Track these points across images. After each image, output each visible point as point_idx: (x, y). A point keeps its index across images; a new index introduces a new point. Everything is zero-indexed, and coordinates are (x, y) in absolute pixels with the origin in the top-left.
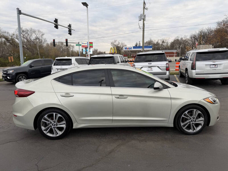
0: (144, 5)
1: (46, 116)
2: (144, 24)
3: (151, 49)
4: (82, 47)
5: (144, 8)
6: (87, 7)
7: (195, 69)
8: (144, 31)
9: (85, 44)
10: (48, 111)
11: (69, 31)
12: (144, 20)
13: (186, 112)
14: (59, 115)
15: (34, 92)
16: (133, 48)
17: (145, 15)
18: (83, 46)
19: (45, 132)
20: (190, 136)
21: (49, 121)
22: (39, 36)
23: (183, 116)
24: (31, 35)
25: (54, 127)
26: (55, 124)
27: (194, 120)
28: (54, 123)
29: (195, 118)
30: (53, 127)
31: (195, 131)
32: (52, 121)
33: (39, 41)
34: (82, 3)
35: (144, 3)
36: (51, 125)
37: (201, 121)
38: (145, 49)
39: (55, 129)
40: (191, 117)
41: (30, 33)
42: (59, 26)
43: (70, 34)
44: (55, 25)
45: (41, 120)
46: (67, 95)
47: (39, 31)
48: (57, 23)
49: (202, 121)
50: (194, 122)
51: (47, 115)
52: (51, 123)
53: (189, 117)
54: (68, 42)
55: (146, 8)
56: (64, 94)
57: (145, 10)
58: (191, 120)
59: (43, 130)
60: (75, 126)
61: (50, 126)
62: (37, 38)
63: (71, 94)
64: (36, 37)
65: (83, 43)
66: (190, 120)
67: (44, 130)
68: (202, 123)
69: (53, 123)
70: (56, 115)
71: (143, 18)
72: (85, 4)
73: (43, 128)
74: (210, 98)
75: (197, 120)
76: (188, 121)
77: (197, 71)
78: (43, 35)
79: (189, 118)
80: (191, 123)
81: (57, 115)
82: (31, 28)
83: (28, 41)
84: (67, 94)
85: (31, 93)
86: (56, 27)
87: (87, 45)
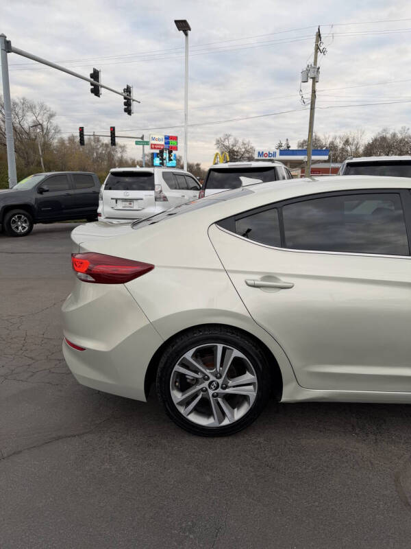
0: (317, 41)
1: (188, 355)
2: (314, 92)
3: (326, 158)
4: (152, 148)
5: (317, 48)
6: (186, 35)
8: (312, 109)
9: (159, 140)
10: (197, 335)
11: (125, 104)
12: (315, 80)
14: (237, 353)
15: (149, 268)
16: (281, 154)
17: (319, 68)
18: (153, 146)
19: (182, 410)
21: (196, 371)
22: (42, 119)
24: (23, 116)
25: (213, 396)
26: (220, 381)
28: (215, 379)
30: (211, 392)
32: (207, 372)
33: (43, 131)
34: (176, 22)
35: (319, 35)
36: (206, 384)
38: (314, 158)
39: (219, 399)
41: (20, 111)
42: (102, 91)
43: (128, 111)
44: (93, 87)
45: (173, 368)
46: (269, 282)
47: (42, 107)
48: (98, 81)
51: (194, 349)
52: (206, 378)
54: (116, 134)
55: (321, 48)
56: (258, 277)
57: (319, 53)
59: (175, 402)
60: (291, 393)
61: (202, 389)
62: (37, 125)
63: (284, 281)
65: (153, 139)
67: (181, 403)
69: (212, 378)
70: (224, 350)
71: (312, 75)
72: (183, 26)
73: (177, 396)
78: (51, 116)
81: (227, 351)
82: (24, 99)
83: (16, 131)
84: (269, 277)
85: (139, 269)
86: (96, 91)
87: (163, 143)
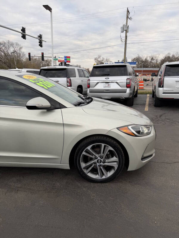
0: (127, 14)
2: (126, 37)
4: (59, 62)
5: (127, 17)
6: (51, 12)
7: (163, 87)
8: (126, 44)
9: (62, 58)
11: (39, 42)
12: (127, 31)
13: (89, 148)
17: (128, 26)
18: (59, 61)
20: (96, 185)
22: (17, 49)
23: (84, 153)
24: (8, 48)
27: (102, 160)
29: (104, 158)
31: (104, 177)
33: (17, 55)
34: (44, 6)
35: (128, 11)
37: (114, 162)
40: (97, 155)
41: (7, 46)
43: (41, 45)
44: (22, 35)
47: (17, 44)
48: (25, 33)
49: (116, 163)
50: (102, 164)
53: (94, 155)
54: (44, 56)
55: (129, 17)
57: (128, 19)
58: (98, 161)
64: (14, 51)
65: (59, 58)
66: (96, 160)
68: (116, 165)
71: (125, 29)
72: (47, 7)
74: (130, 127)
75: (107, 161)
76: (92, 162)
77: (165, 89)
78: (21, 48)
79: (93, 157)
80: (98, 164)
83: (5, 55)
86: (24, 37)
87: (64, 59)
